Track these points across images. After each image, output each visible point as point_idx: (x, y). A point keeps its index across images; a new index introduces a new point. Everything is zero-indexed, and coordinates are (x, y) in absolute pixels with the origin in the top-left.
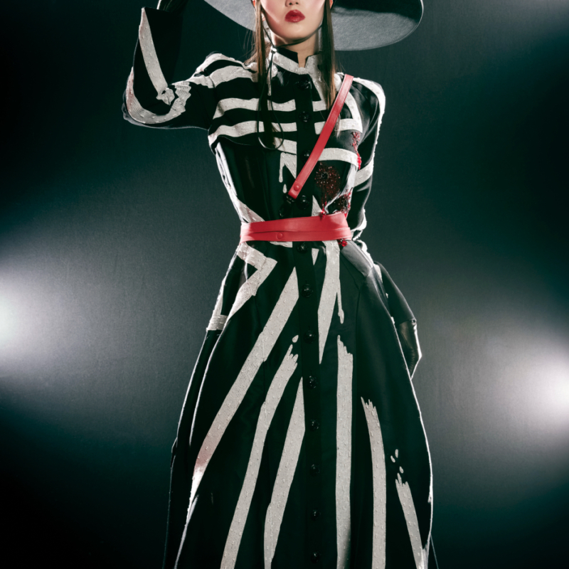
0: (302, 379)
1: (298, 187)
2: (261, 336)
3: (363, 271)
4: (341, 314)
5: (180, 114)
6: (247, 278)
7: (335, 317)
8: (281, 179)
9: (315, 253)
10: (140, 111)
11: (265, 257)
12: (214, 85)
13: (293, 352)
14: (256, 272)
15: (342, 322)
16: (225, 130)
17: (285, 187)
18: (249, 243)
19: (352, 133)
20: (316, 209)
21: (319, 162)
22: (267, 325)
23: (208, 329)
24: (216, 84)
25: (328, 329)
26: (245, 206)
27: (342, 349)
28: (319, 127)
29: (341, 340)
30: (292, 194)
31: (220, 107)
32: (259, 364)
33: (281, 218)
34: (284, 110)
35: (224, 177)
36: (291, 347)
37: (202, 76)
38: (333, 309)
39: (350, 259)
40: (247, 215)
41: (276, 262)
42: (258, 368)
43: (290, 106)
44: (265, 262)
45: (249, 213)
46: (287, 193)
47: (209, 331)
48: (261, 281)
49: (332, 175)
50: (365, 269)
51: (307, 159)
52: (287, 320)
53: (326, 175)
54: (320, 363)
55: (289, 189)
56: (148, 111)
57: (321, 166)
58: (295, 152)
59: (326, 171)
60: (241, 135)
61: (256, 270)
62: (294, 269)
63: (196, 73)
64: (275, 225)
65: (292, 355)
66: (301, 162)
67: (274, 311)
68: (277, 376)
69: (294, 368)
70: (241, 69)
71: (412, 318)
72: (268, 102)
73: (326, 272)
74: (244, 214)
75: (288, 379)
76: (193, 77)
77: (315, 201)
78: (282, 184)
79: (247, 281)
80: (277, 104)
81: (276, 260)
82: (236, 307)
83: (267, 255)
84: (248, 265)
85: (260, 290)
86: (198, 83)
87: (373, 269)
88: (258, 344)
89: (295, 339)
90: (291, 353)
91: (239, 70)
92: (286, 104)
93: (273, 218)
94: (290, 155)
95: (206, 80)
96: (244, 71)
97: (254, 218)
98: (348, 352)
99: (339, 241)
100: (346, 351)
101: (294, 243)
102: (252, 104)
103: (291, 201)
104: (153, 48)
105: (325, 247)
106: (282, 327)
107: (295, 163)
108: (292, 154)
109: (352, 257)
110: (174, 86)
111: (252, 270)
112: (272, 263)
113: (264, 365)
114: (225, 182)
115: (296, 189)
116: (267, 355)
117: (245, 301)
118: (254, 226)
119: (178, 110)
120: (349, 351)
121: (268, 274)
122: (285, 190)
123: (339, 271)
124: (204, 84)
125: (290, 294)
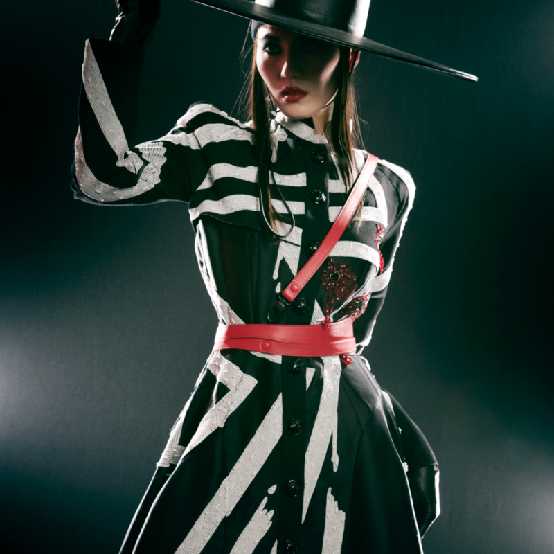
0: (276, 542)
1: (296, 287)
2: (225, 482)
3: (369, 402)
4: (335, 459)
5: (153, 186)
6: (214, 402)
7: (328, 463)
8: (275, 276)
9: (310, 373)
10: (95, 185)
11: (242, 373)
12: (200, 145)
13: (268, 507)
14: (229, 393)
15: (335, 469)
16: (210, 206)
17: (279, 284)
18: (223, 352)
19: (376, 225)
20: (318, 316)
21: (329, 259)
22: (234, 467)
23: (158, 464)
24: (203, 144)
25: (317, 478)
26: (226, 304)
27: (331, 504)
28: (333, 213)
29: (332, 493)
30: (287, 295)
31: (210, 174)
32: (219, 520)
33: (268, 323)
34: (291, 185)
35: (202, 263)
36: (265, 500)
37: (183, 133)
38: (325, 452)
39: (354, 383)
40: (227, 315)
41: (256, 382)
42: (218, 525)
43: (299, 180)
44: (241, 380)
45: (229, 313)
46: (281, 293)
47: (160, 468)
48: (233, 408)
49: (344, 276)
50: (372, 399)
51: (313, 252)
52: (262, 464)
53: (336, 276)
54: (303, 522)
55: (283, 288)
56: (106, 185)
57: (331, 263)
58: (299, 243)
59: (338, 270)
60: (230, 212)
61: (229, 390)
62: (280, 396)
63: (175, 128)
64: (260, 330)
65: (266, 510)
66: (306, 255)
67: (247, 450)
68: (242, 536)
69: (267, 528)
70: (236, 129)
71: (433, 462)
72: (270, 172)
73: (322, 401)
74: (223, 315)
75: (257, 541)
76: (169, 134)
77: (317, 306)
78: (276, 282)
79: (214, 407)
80: (281, 176)
81: (257, 379)
82: (196, 440)
83: (244, 370)
84: (220, 383)
85: (231, 420)
86: (176, 143)
87: (382, 399)
88: (220, 492)
89: (272, 490)
90: (265, 508)
91: (234, 130)
92: (294, 176)
93: (257, 321)
94: (291, 246)
95: (188, 139)
96: (241, 132)
97: (232, 320)
98: (339, 510)
99: (341, 356)
100: (337, 508)
101: (284, 357)
102: (249, 174)
103: (284, 304)
104: (106, 94)
105: (323, 365)
106: (255, 473)
107: (297, 257)
108: (294, 244)
109: (356, 380)
110: (138, 149)
111: (223, 390)
112: (250, 383)
113: (226, 521)
114: (203, 271)
115: (293, 290)
116: (232, 508)
117: (208, 434)
118: (232, 330)
119: (150, 180)
120: (340, 508)
121: (243, 399)
122: (278, 289)
123: (337, 400)
124: (184, 144)
125: (271, 429)
